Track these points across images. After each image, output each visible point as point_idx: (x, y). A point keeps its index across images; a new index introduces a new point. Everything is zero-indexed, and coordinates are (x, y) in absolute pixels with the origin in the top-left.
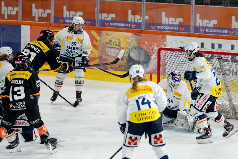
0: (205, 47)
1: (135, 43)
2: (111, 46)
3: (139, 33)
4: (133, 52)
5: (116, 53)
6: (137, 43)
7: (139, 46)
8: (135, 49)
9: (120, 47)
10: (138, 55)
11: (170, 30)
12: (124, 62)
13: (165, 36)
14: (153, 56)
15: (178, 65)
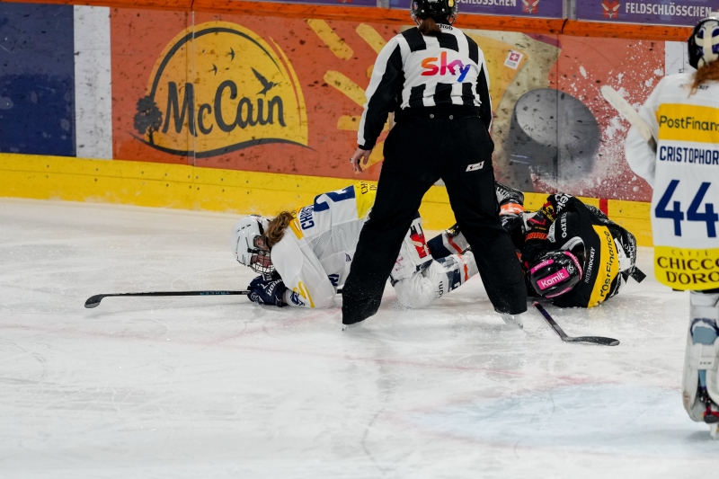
1: (538, 74)
3: (552, 31)
4: (530, 111)
6: (547, 74)
7: (554, 87)
8: (536, 98)
10: (552, 123)
11: (676, 19)
13: (658, 44)
14: (610, 125)
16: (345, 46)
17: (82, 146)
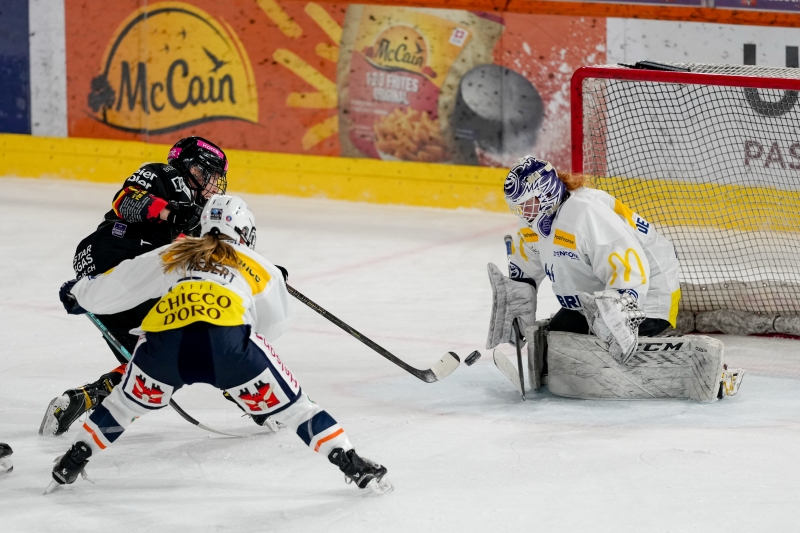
0: (762, 61)
1: (482, 50)
2: (385, 63)
3: (496, 9)
4: (475, 86)
5: (408, 89)
6: (491, 51)
7: (498, 63)
8: (481, 74)
9: (423, 66)
10: (497, 99)
12: (439, 125)
13: (599, 20)
14: (553, 100)
15: (653, 132)
16: (294, 25)
17: (37, 125)
